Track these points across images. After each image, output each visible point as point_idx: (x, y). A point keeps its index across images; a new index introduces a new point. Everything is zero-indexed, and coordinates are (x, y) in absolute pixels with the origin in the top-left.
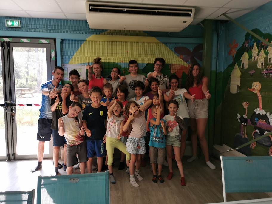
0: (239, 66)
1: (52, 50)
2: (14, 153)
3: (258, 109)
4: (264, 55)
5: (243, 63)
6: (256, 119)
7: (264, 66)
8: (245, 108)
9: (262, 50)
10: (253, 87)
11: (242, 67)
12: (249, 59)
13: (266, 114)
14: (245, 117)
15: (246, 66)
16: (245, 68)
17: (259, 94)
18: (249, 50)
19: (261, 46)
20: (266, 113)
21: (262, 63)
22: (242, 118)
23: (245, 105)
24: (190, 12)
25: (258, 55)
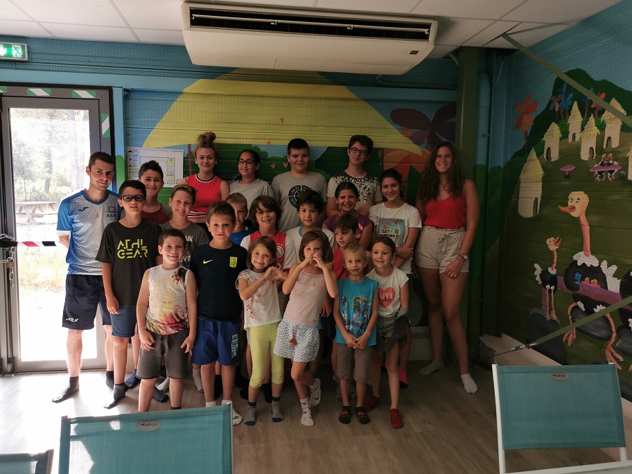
0: (539, 154)
1: (103, 115)
2: (13, 358)
3: (582, 253)
4: (596, 131)
5: (549, 149)
6: (578, 276)
7: (595, 155)
8: (552, 252)
9: (592, 120)
10: (570, 204)
11: (545, 157)
12: (561, 139)
13: (599, 266)
14: (553, 271)
15: (555, 156)
16: (552, 160)
17: (584, 220)
18: (561, 117)
19: (588, 110)
20: (600, 264)
21: (591, 148)
22: (545, 273)
23: (552, 244)
24: (426, 31)
25: (583, 129)
